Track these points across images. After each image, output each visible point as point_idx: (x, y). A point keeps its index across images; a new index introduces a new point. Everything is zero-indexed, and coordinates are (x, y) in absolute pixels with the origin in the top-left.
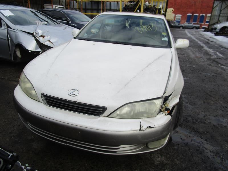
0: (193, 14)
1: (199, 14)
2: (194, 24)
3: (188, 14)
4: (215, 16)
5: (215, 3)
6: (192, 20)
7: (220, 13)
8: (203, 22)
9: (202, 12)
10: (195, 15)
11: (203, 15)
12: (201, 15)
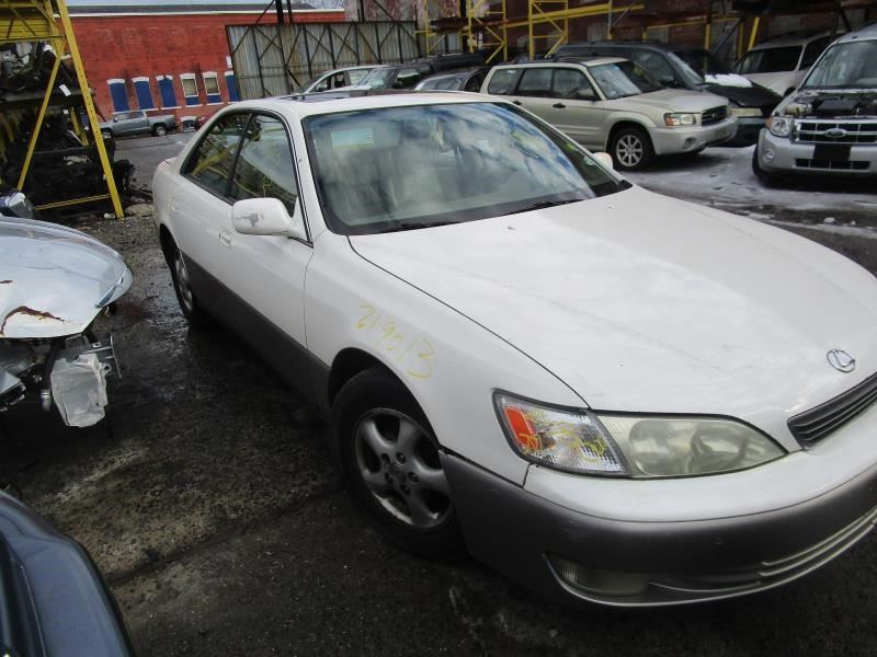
0: (128, 77)
1: (153, 78)
2: (150, 114)
3: (110, 82)
4: (248, 78)
5: (232, 34)
6: (133, 101)
7: (260, 68)
8: (176, 105)
9: (157, 69)
10: (135, 80)
11: (166, 79)
12: (159, 78)
